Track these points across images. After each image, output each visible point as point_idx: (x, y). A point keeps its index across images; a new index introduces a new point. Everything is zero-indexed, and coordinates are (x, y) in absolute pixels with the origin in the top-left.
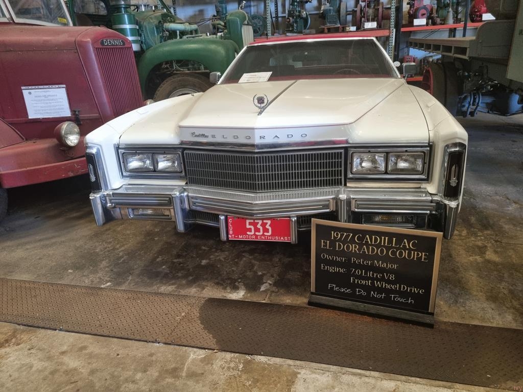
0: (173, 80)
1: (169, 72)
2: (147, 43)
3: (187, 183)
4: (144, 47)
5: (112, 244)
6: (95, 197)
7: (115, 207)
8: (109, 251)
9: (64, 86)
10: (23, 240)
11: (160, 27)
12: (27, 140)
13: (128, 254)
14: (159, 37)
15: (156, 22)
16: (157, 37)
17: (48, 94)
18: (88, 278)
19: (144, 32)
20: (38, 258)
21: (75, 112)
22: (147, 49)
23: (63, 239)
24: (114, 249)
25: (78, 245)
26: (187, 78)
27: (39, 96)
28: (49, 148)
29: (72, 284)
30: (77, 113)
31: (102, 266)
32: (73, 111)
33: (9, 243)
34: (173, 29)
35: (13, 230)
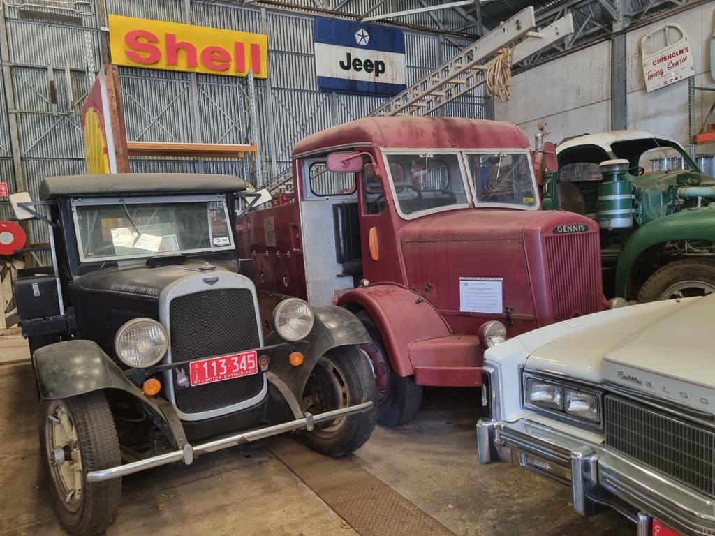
0: (676, 267)
1: (675, 254)
2: (646, 216)
3: (604, 442)
4: (640, 220)
5: (510, 489)
6: (483, 425)
7: (504, 445)
8: (502, 498)
9: (502, 279)
10: (425, 447)
11: (670, 194)
12: (454, 334)
13: (524, 512)
14: (666, 207)
15: (664, 187)
16: (663, 207)
17: (484, 286)
18: (465, 525)
19: (644, 202)
20: (428, 474)
21: (508, 309)
22: (643, 224)
23: (461, 461)
24: (510, 497)
25: (472, 475)
26: (698, 265)
27: (475, 289)
28: (469, 348)
29: (445, 525)
30: (509, 311)
31: (486, 516)
32: (505, 308)
33: (411, 446)
34: (690, 195)
35: (420, 431)
